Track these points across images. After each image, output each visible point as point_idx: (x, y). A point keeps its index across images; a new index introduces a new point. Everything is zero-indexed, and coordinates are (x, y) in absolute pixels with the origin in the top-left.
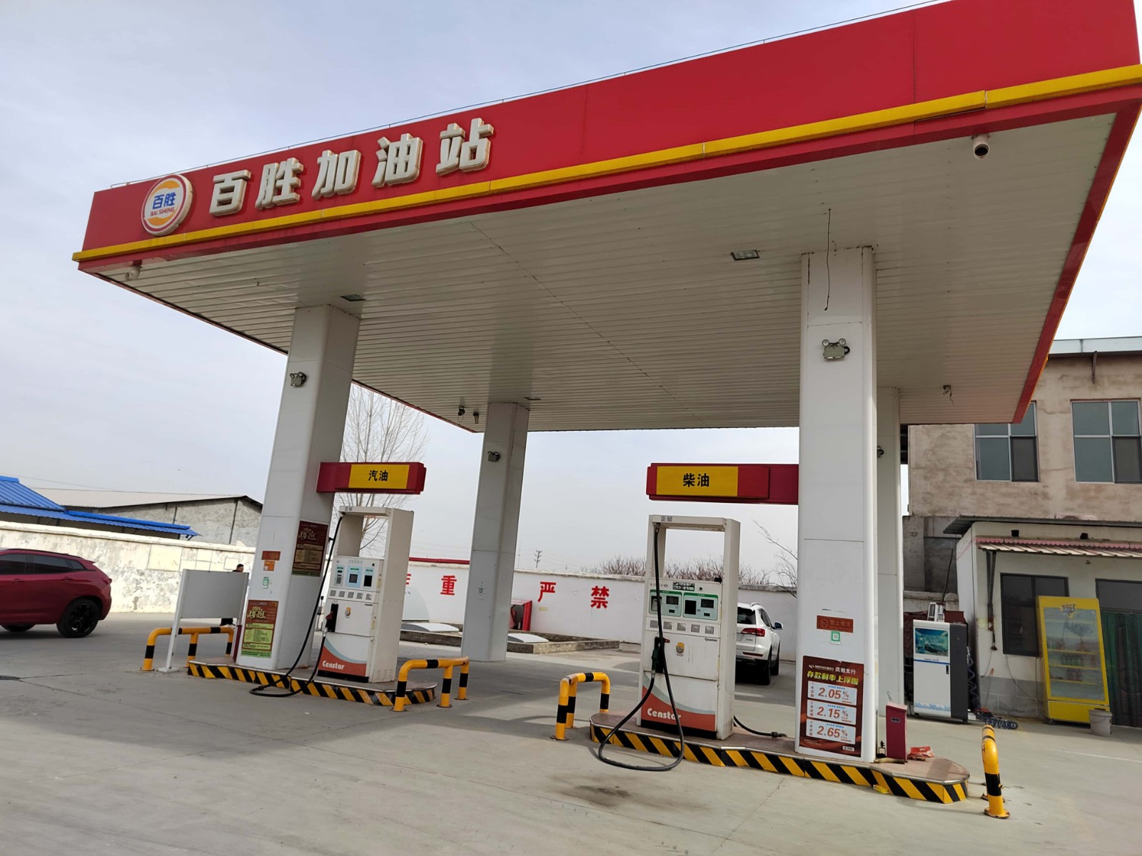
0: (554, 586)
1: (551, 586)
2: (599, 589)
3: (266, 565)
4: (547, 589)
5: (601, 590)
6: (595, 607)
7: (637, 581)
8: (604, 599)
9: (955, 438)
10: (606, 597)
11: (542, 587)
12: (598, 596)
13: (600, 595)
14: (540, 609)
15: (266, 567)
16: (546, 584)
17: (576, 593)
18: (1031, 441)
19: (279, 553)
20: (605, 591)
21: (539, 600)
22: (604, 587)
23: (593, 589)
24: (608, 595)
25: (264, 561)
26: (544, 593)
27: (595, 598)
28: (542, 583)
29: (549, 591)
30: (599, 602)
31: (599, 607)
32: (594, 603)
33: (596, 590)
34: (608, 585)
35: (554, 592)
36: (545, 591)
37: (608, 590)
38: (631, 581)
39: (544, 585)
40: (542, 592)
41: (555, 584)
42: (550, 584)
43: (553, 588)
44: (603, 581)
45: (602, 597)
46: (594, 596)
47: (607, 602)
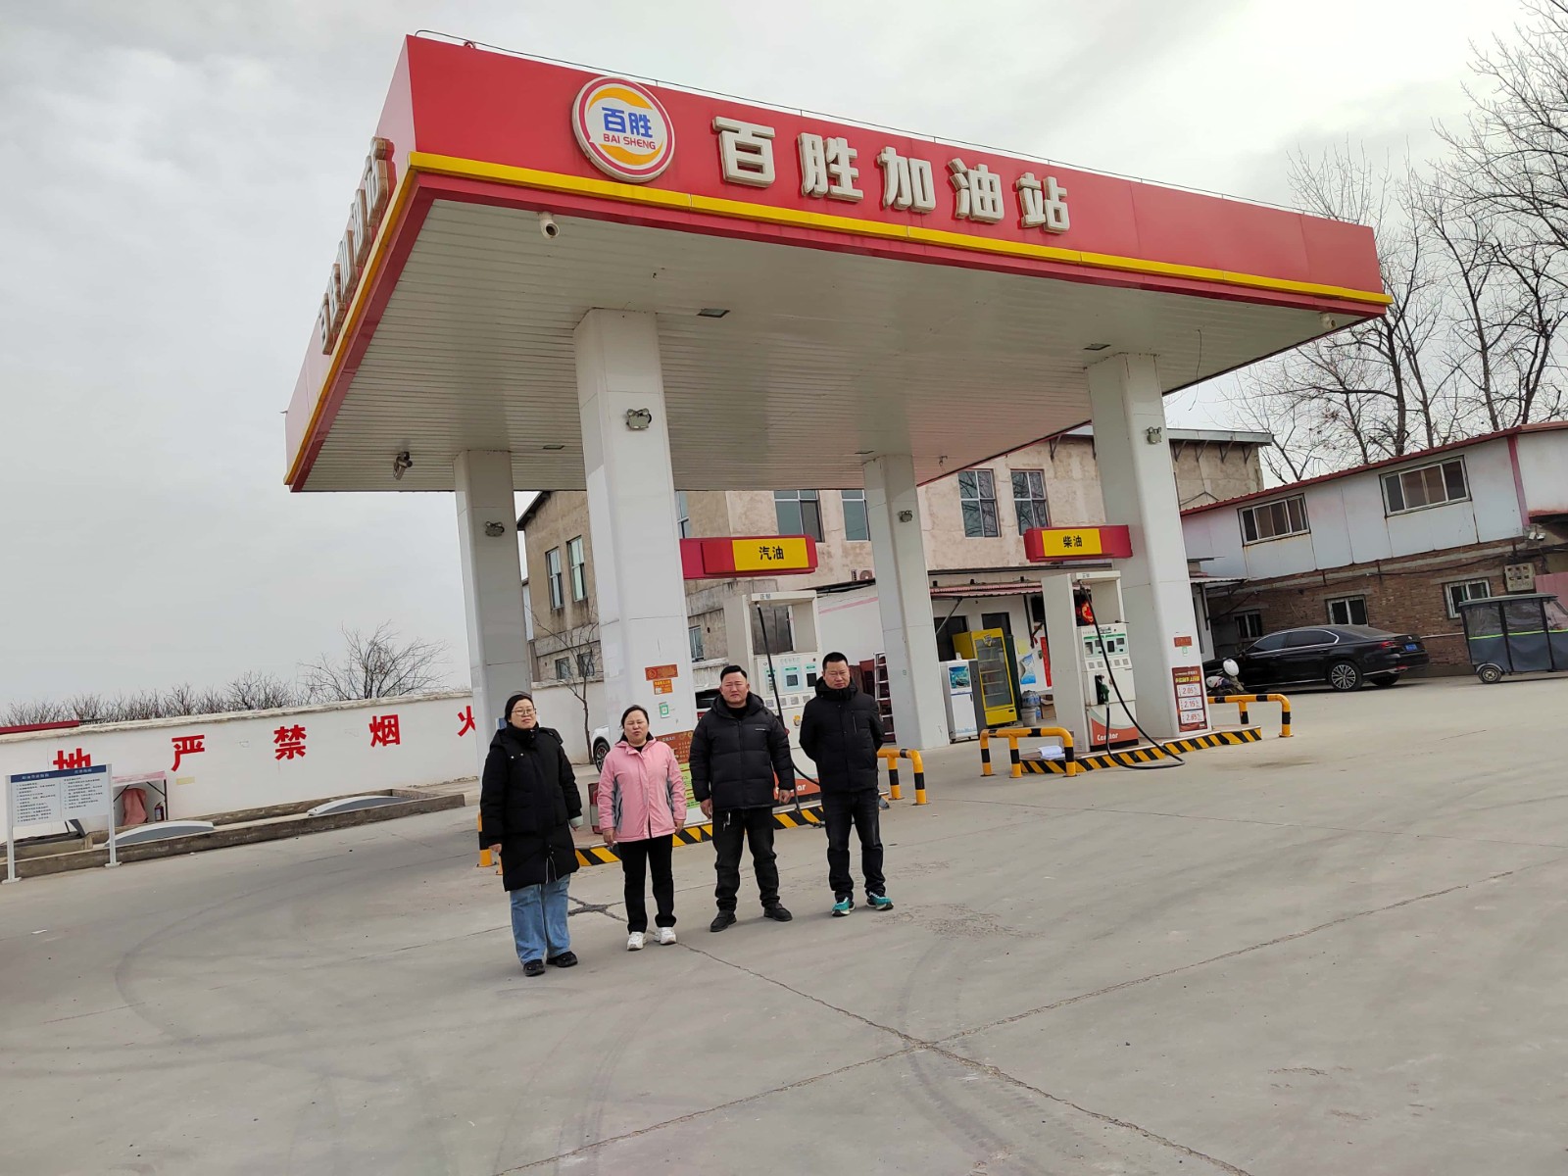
0: (201, 740)
1: (196, 742)
2: (288, 731)
3: (655, 686)
4: (189, 748)
5: (291, 730)
6: (285, 757)
7: (351, 708)
8: (299, 743)
9: (762, 502)
10: (301, 740)
11: (177, 746)
12: (287, 741)
13: (291, 739)
14: (178, 782)
15: (658, 690)
16: (184, 740)
17: (245, 744)
18: (814, 504)
19: (675, 667)
20: (298, 732)
21: (175, 769)
22: (296, 726)
23: (276, 732)
24: (304, 737)
25: (651, 682)
26: (182, 756)
27: (281, 745)
28: (174, 740)
29: (193, 750)
30: (291, 751)
31: (291, 757)
32: (281, 753)
33: (281, 733)
34: (300, 721)
35: (203, 750)
36: (185, 751)
37: (303, 729)
38: (342, 708)
39: (180, 743)
40: (178, 755)
41: (202, 737)
42: (192, 739)
43: (200, 744)
44: (293, 717)
45: (294, 740)
46: (280, 742)
47: (304, 747)
